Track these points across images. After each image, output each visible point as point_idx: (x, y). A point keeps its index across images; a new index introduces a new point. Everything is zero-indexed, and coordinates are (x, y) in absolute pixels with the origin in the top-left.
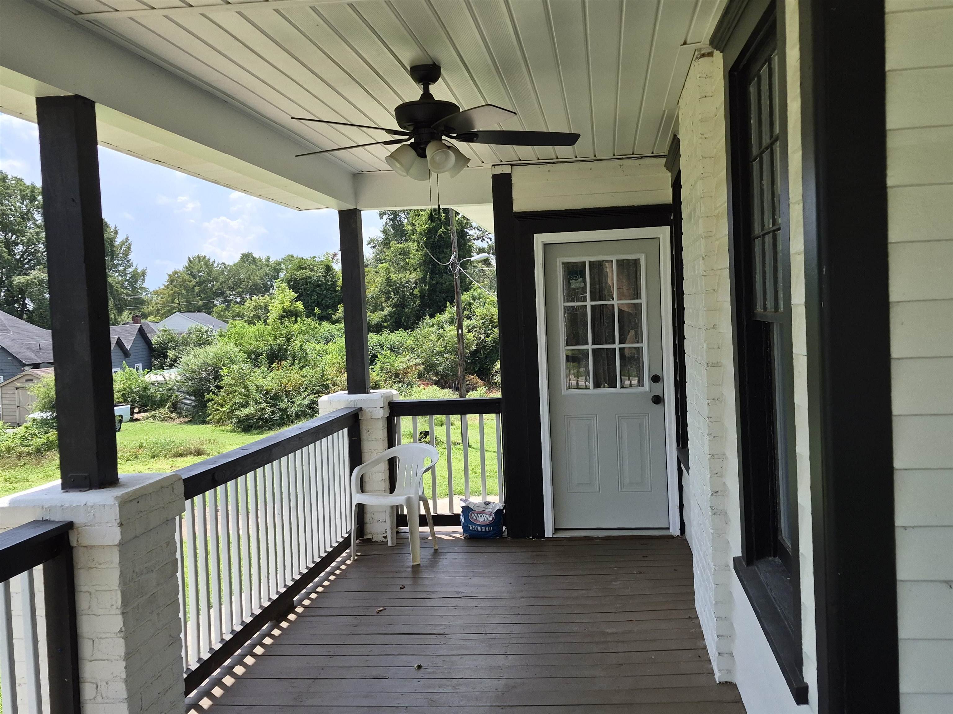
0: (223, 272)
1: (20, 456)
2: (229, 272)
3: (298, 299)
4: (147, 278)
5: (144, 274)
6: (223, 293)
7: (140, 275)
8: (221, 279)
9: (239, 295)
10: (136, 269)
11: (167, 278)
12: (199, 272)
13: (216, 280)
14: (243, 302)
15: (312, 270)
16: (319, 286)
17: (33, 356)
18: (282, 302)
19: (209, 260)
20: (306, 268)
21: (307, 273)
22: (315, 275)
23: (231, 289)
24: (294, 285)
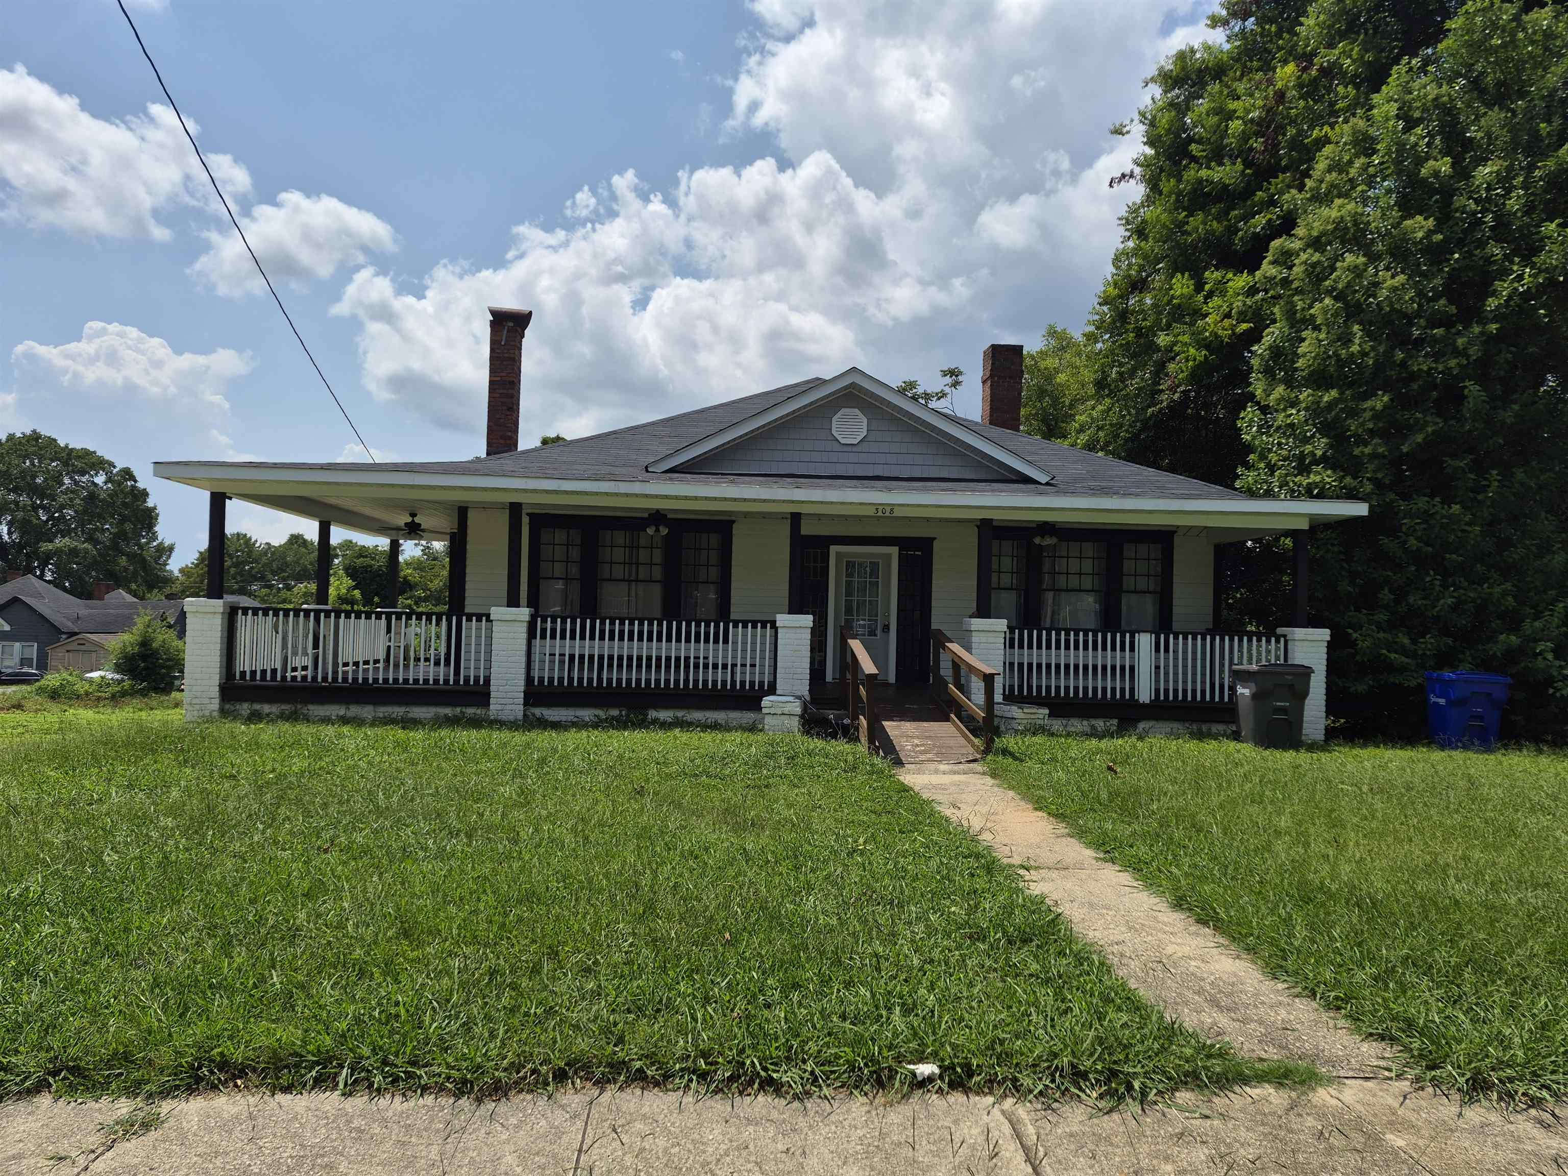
0: (266, 553)
1: (99, 699)
2: (273, 553)
3: (355, 587)
4: (173, 555)
5: (171, 549)
6: (263, 578)
7: (166, 551)
8: (264, 560)
9: (284, 579)
10: (161, 543)
11: (197, 555)
12: (237, 551)
13: (256, 561)
14: (289, 588)
15: (373, 559)
16: (379, 575)
17: (70, 624)
18: (338, 589)
19: (250, 539)
20: (366, 557)
21: (368, 561)
22: (376, 564)
23: (274, 573)
24: (351, 571)
